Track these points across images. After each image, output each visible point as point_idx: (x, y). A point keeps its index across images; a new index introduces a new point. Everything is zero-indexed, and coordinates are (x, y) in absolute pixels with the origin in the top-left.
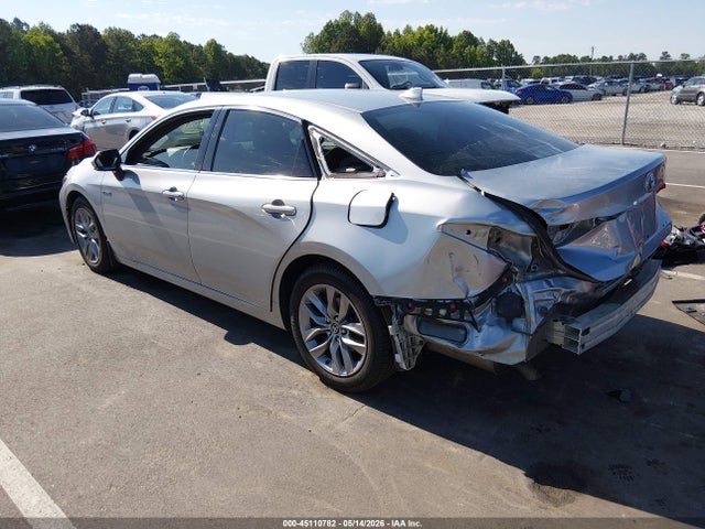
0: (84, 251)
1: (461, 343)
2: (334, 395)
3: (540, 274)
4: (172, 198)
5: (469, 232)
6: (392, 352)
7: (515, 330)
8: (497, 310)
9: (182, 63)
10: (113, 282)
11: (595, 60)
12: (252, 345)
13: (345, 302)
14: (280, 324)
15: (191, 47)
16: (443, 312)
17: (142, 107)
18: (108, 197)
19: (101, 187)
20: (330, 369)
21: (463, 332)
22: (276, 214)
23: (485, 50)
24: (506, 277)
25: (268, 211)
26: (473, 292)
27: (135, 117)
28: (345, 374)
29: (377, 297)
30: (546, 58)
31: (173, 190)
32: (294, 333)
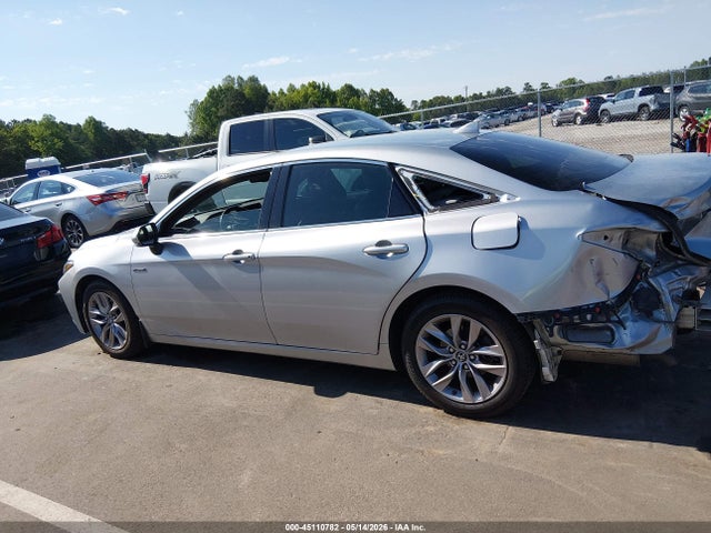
0: (102, 338)
1: (609, 344)
2: (471, 424)
3: (664, 267)
4: (237, 261)
5: (606, 238)
6: (539, 366)
7: (658, 321)
8: (635, 306)
9: (61, 144)
10: (148, 365)
11: (467, 99)
12: (349, 395)
13: (476, 327)
14: (389, 365)
15: (69, 127)
16: (589, 317)
17: (73, 188)
18: (143, 274)
19: (130, 265)
20: (461, 399)
21: (608, 333)
22: (381, 255)
23: (367, 100)
24: (639, 274)
25: (370, 253)
26: (612, 295)
27: (65, 200)
28: (480, 399)
29: (519, 315)
30: (423, 102)
31: (237, 252)
32: (410, 371)
